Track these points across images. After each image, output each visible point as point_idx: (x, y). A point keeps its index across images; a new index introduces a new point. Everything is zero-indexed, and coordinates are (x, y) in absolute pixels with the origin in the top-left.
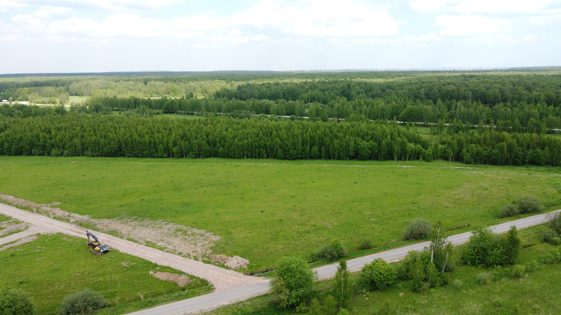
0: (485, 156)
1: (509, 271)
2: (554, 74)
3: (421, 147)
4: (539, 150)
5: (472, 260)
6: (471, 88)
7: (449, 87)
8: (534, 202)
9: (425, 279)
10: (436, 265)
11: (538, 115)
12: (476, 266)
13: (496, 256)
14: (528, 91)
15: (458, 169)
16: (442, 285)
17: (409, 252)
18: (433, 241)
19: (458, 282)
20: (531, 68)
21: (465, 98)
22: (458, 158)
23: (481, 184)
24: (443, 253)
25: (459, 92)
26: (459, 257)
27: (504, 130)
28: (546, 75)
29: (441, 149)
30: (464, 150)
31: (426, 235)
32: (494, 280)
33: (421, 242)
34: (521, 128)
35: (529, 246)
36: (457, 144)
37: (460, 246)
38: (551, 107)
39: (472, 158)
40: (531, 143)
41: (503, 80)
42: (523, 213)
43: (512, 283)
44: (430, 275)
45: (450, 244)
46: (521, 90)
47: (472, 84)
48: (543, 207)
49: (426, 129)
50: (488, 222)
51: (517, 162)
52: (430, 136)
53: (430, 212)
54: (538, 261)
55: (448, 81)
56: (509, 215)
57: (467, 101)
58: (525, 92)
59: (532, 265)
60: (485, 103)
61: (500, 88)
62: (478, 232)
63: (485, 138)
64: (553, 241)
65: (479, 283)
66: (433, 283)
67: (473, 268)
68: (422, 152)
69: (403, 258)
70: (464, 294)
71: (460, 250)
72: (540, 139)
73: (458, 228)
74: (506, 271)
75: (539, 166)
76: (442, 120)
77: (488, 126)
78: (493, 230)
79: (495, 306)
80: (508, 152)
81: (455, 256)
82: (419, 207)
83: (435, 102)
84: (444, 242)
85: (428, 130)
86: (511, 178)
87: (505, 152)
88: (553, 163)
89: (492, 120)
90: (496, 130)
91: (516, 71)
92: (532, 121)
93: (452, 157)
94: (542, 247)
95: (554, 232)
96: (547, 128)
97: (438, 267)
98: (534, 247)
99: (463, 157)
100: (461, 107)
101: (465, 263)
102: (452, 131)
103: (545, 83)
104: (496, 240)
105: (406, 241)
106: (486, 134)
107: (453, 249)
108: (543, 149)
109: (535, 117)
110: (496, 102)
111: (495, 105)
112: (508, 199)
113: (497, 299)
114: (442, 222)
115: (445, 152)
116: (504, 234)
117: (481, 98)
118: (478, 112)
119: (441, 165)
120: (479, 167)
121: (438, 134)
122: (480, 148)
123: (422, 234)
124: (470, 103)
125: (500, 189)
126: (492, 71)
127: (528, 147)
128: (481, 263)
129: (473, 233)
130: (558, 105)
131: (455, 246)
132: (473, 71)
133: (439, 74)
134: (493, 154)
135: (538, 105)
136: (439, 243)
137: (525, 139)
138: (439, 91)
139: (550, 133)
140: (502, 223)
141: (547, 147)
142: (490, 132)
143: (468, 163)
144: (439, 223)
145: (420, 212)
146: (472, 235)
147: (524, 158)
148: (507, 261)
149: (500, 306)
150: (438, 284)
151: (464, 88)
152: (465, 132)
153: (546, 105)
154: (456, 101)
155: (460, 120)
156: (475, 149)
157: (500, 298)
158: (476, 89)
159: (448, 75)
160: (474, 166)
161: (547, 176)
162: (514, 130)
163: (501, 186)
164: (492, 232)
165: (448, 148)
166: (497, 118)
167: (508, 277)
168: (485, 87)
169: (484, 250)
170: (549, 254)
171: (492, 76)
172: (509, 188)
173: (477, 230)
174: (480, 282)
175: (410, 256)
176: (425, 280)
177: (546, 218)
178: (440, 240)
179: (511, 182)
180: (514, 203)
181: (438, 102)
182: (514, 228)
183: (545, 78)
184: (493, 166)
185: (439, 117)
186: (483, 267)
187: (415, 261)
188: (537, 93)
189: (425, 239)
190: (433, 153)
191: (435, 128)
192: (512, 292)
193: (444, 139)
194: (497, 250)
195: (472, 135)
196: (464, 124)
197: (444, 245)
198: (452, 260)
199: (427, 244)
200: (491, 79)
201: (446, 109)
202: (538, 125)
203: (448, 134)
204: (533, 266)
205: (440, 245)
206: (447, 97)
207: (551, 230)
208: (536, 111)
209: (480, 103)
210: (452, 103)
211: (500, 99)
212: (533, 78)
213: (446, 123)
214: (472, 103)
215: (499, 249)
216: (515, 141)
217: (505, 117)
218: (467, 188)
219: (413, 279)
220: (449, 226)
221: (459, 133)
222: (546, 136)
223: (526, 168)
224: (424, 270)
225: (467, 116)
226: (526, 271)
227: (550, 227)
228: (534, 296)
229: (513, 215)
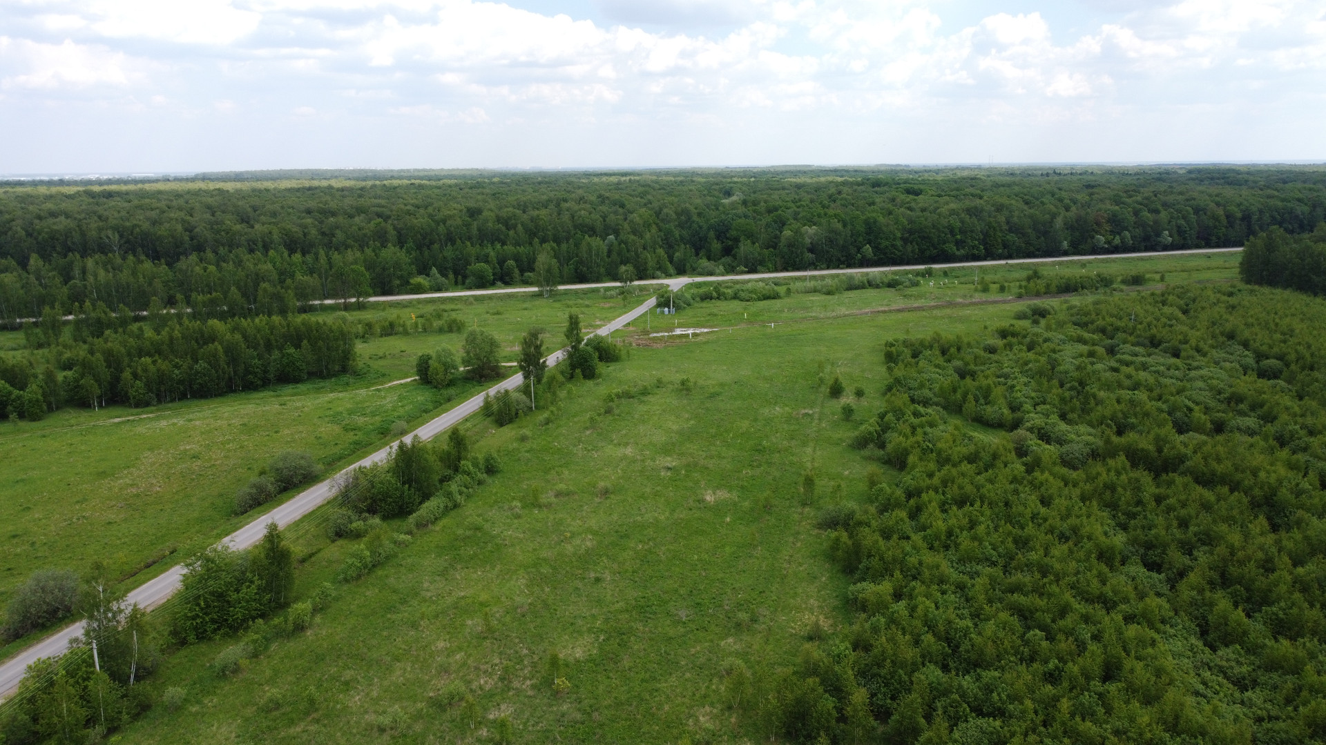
0: (180, 382)
1: (280, 623)
2: (289, 186)
3: (7, 385)
4: (292, 350)
5: (196, 628)
6: (112, 222)
7: (54, 224)
8: (302, 462)
9: (88, 721)
10: (110, 675)
11: (275, 276)
12: (210, 639)
13: (248, 601)
14: (244, 225)
15: (119, 423)
16: (136, 717)
17: (30, 667)
18: (91, 617)
19: (173, 692)
20: (241, 173)
21: (103, 249)
22: (115, 397)
23: (182, 448)
24: (122, 638)
25: (83, 234)
26: (166, 633)
27: (211, 315)
28: (275, 189)
29: (64, 382)
30: (127, 374)
31: (68, 609)
32: (255, 655)
33: (58, 631)
34: (246, 306)
35: (312, 555)
36: (105, 364)
37: (163, 605)
38: (297, 257)
39: (150, 390)
40: (272, 337)
41: (187, 203)
42: (285, 489)
43: (292, 646)
44: (99, 704)
45: (135, 610)
46: (229, 221)
47: (116, 214)
48: (320, 467)
49: (11, 336)
50: (215, 532)
51: (252, 383)
52: (26, 352)
53: (67, 546)
54: (333, 583)
55: (49, 206)
56: (259, 501)
57: (110, 255)
58: (238, 227)
59: (324, 595)
60: (155, 256)
61: (183, 221)
62: (198, 560)
63: (171, 339)
64: (352, 531)
65: (224, 675)
66: (112, 720)
67: (203, 647)
68: (13, 397)
69: (14, 691)
70: (197, 713)
71: (163, 616)
72: (288, 325)
73: (148, 566)
74: (275, 626)
75: (297, 383)
76: (53, 307)
77: (172, 311)
78: (231, 545)
79: (269, 711)
80: (228, 364)
81: (154, 634)
82: (33, 544)
83: (23, 263)
84: (121, 611)
85: (20, 337)
86: (246, 420)
87: (223, 364)
88: (321, 372)
89: (179, 296)
90: (194, 316)
91: (211, 180)
92: (265, 290)
93: (100, 398)
94: (335, 551)
95: (350, 513)
96: (298, 300)
97: (118, 677)
98: (320, 555)
99: (127, 393)
100: (96, 271)
101: (183, 643)
102: (85, 333)
103: (277, 207)
104: (242, 565)
105: (14, 644)
106: (173, 330)
107: (147, 618)
108: (298, 346)
109: (269, 281)
110: (181, 254)
111: (178, 260)
112: (249, 469)
113: (269, 694)
114: (105, 563)
115: (76, 387)
116: (256, 547)
117: (143, 246)
118: (141, 279)
119: (73, 421)
120: (170, 409)
121: (49, 345)
122: (164, 365)
123: (56, 610)
124: (119, 261)
125: (229, 451)
126: (157, 181)
127: (269, 346)
128: (219, 628)
129: (187, 565)
130: (309, 252)
131: (149, 610)
132: (109, 182)
133: (20, 190)
134: (197, 372)
135: (272, 253)
136: (106, 618)
137: (259, 331)
138: (29, 235)
139: (305, 312)
140: (248, 523)
141: (305, 342)
142: (181, 324)
143: (142, 404)
144: (98, 566)
145: (39, 554)
146: (185, 571)
147: (265, 372)
148: (273, 604)
149: (278, 706)
150: (125, 717)
151: (94, 224)
152: (120, 330)
153: (286, 254)
154: (82, 257)
155: (100, 303)
156: (152, 368)
157: (274, 691)
158: (128, 224)
159: (48, 193)
160: (158, 410)
161: (317, 401)
162: (232, 313)
163: (229, 441)
164: (230, 551)
165: (83, 376)
166: (191, 291)
167: (282, 636)
168: (148, 219)
169: (220, 596)
170: (350, 561)
171: (160, 192)
172: (246, 443)
173: (194, 555)
174: (225, 673)
175: (33, 677)
176: (90, 722)
177: (330, 489)
178: (110, 610)
179: (247, 429)
180: (262, 473)
181: (32, 261)
182: (273, 528)
183: (274, 195)
184: (203, 401)
185: (42, 301)
186: (226, 635)
187: (52, 683)
188: (265, 229)
189: (66, 620)
190: (44, 395)
191: (38, 330)
192: (296, 667)
193: (68, 355)
194: (249, 587)
195: (139, 336)
196: (114, 311)
197: (122, 618)
198: (148, 647)
199: (77, 630)
200: (159, 200)
201: (58, 280)
202: (278, 297)
203: (75, 340)
204: (326, 596)
205: (109, 621)
206: (54, 248)
207: (344, 511)
208: (270, 266)
209: (143, 257)
210: (72, 262)
211: (187, 246)
212: (250, 196)
213: (66, 315)
214: (124, 259)
215: (252, 582)
216: (238, 336)
217: (208, 285)
218: (153, 464)
219: (56, 733)
220: (126, 568)
221: (105, 336)
222: (300, 319)
223: (272, 393)
224: (81, 697)
225: (117, 291)
226: (316, 610)
227: (341, 505)
228: (339, 657)
229: (266, 501)
